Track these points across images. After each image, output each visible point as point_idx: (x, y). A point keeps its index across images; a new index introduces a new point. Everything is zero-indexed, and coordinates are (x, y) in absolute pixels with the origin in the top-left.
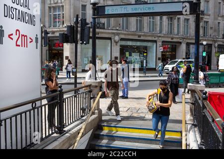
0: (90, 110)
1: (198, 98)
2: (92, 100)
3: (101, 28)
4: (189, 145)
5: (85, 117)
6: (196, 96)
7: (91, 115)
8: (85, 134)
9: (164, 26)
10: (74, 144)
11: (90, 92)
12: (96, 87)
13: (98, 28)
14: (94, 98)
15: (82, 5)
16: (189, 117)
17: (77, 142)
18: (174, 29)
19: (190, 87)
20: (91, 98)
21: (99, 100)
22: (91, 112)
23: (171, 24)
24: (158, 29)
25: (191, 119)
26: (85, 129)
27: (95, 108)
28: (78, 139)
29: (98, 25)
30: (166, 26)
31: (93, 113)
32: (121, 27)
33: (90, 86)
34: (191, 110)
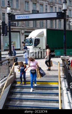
0: (9, 73)
1: (66, 64)
2: (10, 68)
3: (14, 26)
4: (62, 89)
5: (7, 77)
6: (65, 62)
7: (10, 76)
8: (7, 87)
9: (48, 24)
10: (1, 92)
11: (9, 63)
12: (12, 60)
13: (12, 26)
14: (11, 66)
15: (3, 13)
16: (62, 74)
17: (3, 91)
18: (53, 26)
19: (62, 58)
20: (10, 66)
21: (14, 67)
22: (10, 74)
23: (52, 23)
24: (45, 26)
25: (63, 75)
26: (7, 84)
27: (12, 71)
28: (3, 90)
29: (12, 25)
30: (49, 24)
31: (11, 74)
32: (25, 25)
33: (8, 60)
34: (63, 70)
